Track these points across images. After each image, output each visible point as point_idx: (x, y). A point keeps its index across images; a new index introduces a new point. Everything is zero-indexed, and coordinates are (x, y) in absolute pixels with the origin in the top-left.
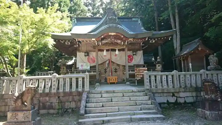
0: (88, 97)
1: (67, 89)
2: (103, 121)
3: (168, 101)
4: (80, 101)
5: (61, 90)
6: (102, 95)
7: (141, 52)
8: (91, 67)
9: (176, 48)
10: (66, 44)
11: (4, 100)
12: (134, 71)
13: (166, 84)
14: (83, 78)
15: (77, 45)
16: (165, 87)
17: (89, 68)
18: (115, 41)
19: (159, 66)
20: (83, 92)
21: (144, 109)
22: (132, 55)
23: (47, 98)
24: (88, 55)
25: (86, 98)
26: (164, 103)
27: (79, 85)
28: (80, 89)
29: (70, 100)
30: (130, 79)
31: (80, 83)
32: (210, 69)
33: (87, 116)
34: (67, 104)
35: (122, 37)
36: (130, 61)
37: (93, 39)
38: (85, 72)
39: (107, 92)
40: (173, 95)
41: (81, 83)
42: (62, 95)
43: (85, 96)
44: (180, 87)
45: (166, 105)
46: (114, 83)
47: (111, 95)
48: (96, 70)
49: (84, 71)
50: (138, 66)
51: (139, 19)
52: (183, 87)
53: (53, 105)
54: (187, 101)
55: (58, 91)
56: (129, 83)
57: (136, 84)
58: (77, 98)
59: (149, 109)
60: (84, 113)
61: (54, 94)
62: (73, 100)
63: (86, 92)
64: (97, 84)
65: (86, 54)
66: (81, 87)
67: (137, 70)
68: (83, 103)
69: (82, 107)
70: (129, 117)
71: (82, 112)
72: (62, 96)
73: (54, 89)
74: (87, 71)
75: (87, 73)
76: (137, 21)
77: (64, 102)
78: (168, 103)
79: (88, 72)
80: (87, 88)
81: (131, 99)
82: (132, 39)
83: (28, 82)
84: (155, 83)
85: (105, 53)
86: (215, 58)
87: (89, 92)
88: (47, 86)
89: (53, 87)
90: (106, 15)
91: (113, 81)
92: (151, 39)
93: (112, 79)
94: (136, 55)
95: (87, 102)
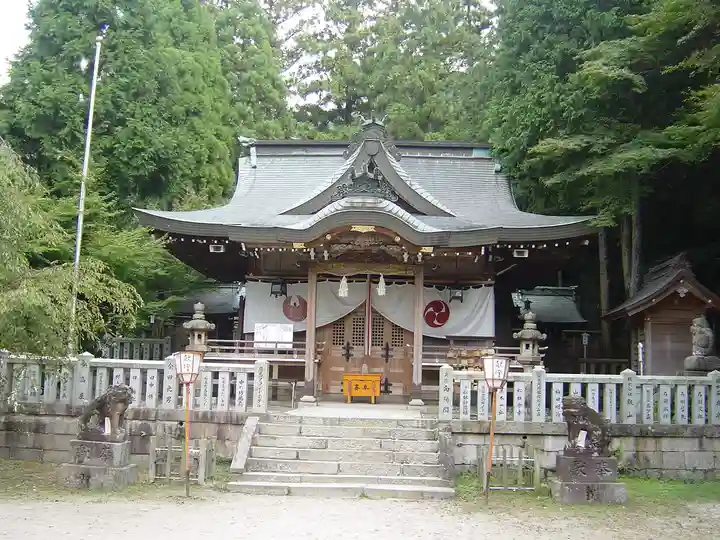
0: (259, 429)
1: (204, 404)
2: (290, 490)
6: (301, 429)
10: (212, 250)
13: (505, 408)
16: (502, 417)
19: (528, 346)
20: (247, 415)
24: (284, 293)
25: (254, 433)
27: (238, 396)
28: (240, 408)
31: (241, 388)
35: (397, 239)
36: (436, 322)
37: (297, 246)
38: (272, 352)
41: (245, 390)
43: (251, 423)
44: (550, 420)
46: (366, 400)
48: (305, 347)
55: (179, 408)
56: (419, 402)
60: (242, 467)
61: (168, 412)
63: (256, 415)
64: (305, 398)
65: (277, 288)
66: (244, 402)
68: (243, 443)
69: (239, 453)
73: (169, 399)
74: (276, 349)
79: (280, 353)
80: (261, 403)
82: (429, 250)
83: (102, 374)
84: (469, 404)
85: (343, 289)
86: (704, 329)
87: (265, 418)
88: (152, 390)
89: (166, 394)
90: (358, 150)
91: (362, 393)
92: (516, 245)
93: (361, 385)
94: (461, 299)
95: (254, 443)
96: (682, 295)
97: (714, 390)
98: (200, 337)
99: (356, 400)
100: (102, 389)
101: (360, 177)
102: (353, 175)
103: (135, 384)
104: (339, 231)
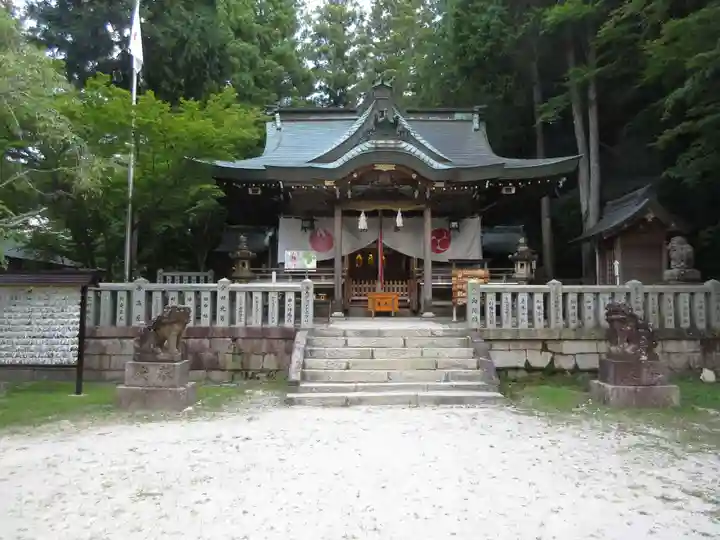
0: (308, 342)
1: (256, 322)
2: (347, 400)
3: (527, 363)
4: (289, 352)
5: (240, 324)
6: (346, 341)
7: (476, 221)
8: (319, 264)
9: (587, 212)
10: (250, 192)
11: (97, 341)
12: (449, 278)
13: (526, 317)
14: (298, 294)
15: (282, 196)
16: (524, 325)
17: (313, 265)
18: (396, 187)
19: (522, 265)
20: (297, 330)
21: (454, 379)
22: (447, 229)
23: (206, 342)
24: (312, 227)
25: (306, 346)
26: (517, 369)
27: (286, 313)
28: (289, 324)
29: (264, 350)
30: (434, 303)
31: (290, 305)
32: (669, 280)
33: (306, 388)
34: (254, 358)
35: (414, 176)
36: (439, 248)
37: (327, 183)
38: (304, 277)
39: (363, 333)
40: (545, 349)
41: (293, 307)
42: (242, 334)
43: (301, 338)
44: (567, 326)
45: (522, 374)
46: (387, 314)
47: (373, 341)
48: (333, 272)
49: (298, 275)
50: (463, 264)
51: (476, 116)
52: (572, 325)
53: (220, 359)
54: (582, 366)
55: (232, 326)
56: (430, 314)
57: (455, 319)
58: (281, 345)
59: (470, 378)
60: (299, 379)
61: (223, 330)
62: (271, 351)
63: (305, 330)
64: (336, 314)
65: (307, 224)
66: (293, 319)
67: (460, 276)
68: (297, 356)
69: (294, 365)
70: (413, 393)
71: (295, 376)
72: (243, 338)
73: (222, 318)
74: (306, 275)
75: (308, 280)
76: (471, 121)
77: (248, 355)
78: (529, 368)
79: (310, 277)
80: (308, 318)
81: (425, 354)
82: (442, 185)
83: (157, 297)
84: (494, 315)
85: (363, 222)
86: (685, 246)
87: (312, 332)
88: (206, 311)
89: (220, 313)
90: (370, 108)
91: (384, 309)
92: (505, 183)
93: (383, 302)
94: (457, 229)
95: (307, 354)
96: (650, 220)
97: (713, 298)
98: (244, 265)
99: (379, 314)
100: (157, 310)
101: (383, 122)
102: (376, 120)
103: (190, 304)
104: (363, 170)
